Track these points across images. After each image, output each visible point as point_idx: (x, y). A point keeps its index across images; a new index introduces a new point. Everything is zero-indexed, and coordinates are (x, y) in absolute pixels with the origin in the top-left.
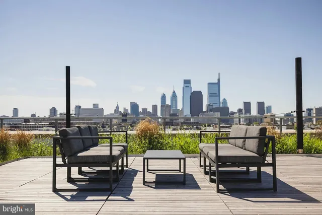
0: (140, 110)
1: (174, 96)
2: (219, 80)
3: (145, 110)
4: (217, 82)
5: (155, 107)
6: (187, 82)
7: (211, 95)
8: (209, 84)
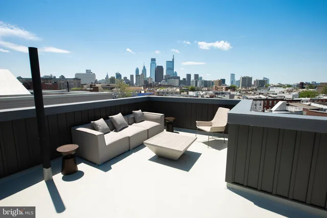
0: (123, 78)
1: (144, 70)
2: (173, 59)
3: (125, 78)
4: (172, 60)
5: (132, 76)
6: (153, 60)
7: (168, 69)
8: (167, 62)
